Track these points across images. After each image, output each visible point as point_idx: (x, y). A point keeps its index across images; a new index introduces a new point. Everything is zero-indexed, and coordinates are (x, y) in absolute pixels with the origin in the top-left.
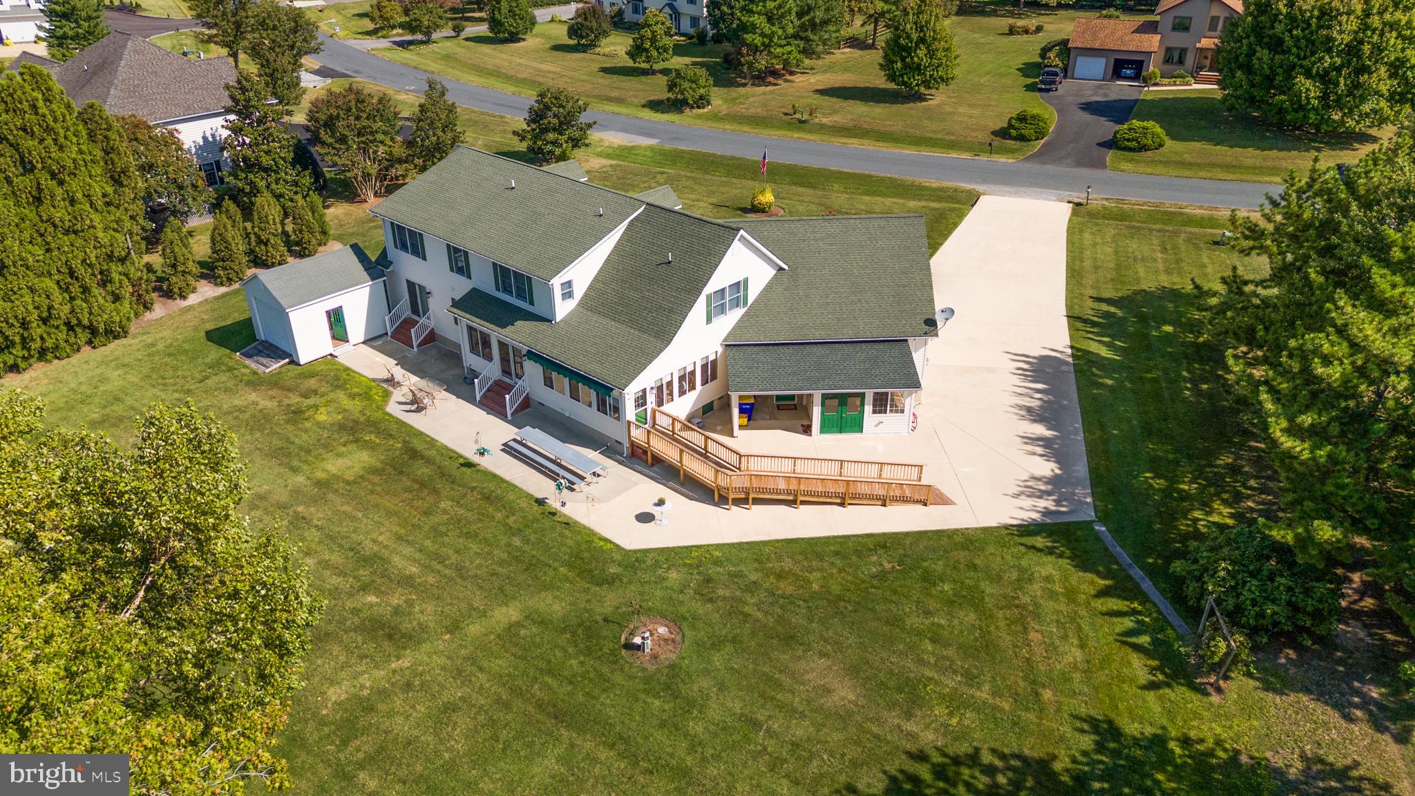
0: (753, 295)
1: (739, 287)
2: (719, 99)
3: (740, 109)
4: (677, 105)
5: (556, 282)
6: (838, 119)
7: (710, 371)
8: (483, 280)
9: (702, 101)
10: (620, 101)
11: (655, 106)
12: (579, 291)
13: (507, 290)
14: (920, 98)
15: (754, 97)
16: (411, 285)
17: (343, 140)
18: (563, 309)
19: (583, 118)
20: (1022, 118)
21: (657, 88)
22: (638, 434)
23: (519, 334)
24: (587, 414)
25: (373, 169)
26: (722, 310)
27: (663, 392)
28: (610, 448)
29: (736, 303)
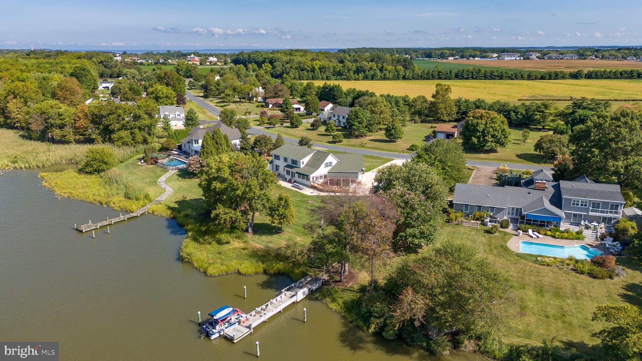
0: (333, 165)
1: (331, 163)
2: (345, 141)
3: (350, 143)
4: (334, 142)
5: (301, 161)
6: (372, 146)
7: (325, 177)
8: (290, 162)
9: (340, 141)
10: (321, 141)
11: (329, 142)
12: (305, 163)
13: (293, 164)
14: (394, 142)
15: (354, 141)
16: (276, 165)
17: (262, 144)
18: (302, 166)
19: (311, 143)
20: (412, 146)
21: (330, 139)
22: (312, 184)
23: (294, 170)
24: (305, 181)
25: (267, 151)
26: (327, 166)
27: (317, 178)
28: (308, 186)
29: (330, 166)
